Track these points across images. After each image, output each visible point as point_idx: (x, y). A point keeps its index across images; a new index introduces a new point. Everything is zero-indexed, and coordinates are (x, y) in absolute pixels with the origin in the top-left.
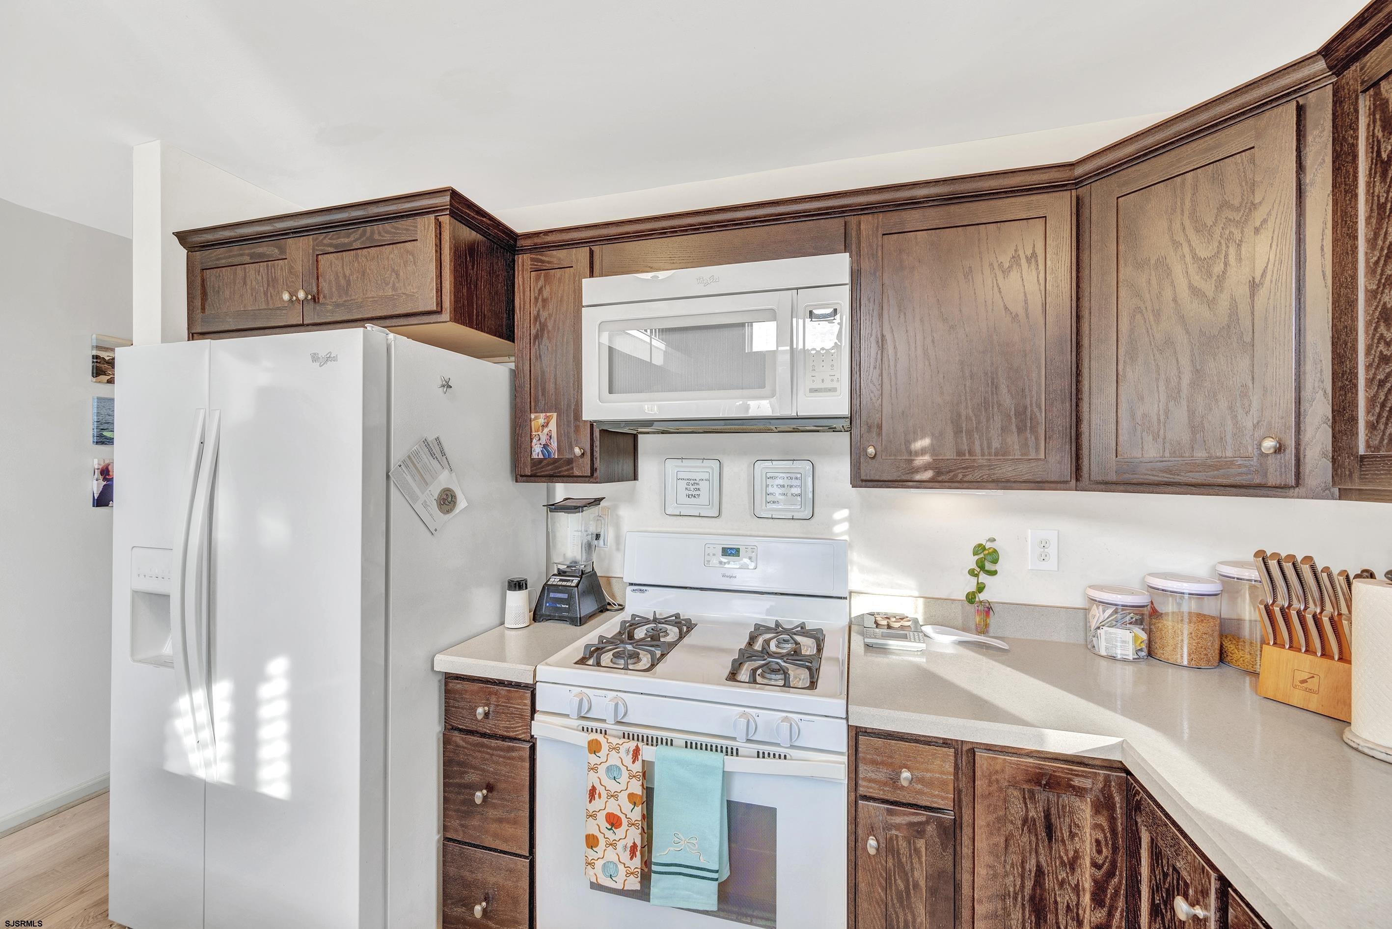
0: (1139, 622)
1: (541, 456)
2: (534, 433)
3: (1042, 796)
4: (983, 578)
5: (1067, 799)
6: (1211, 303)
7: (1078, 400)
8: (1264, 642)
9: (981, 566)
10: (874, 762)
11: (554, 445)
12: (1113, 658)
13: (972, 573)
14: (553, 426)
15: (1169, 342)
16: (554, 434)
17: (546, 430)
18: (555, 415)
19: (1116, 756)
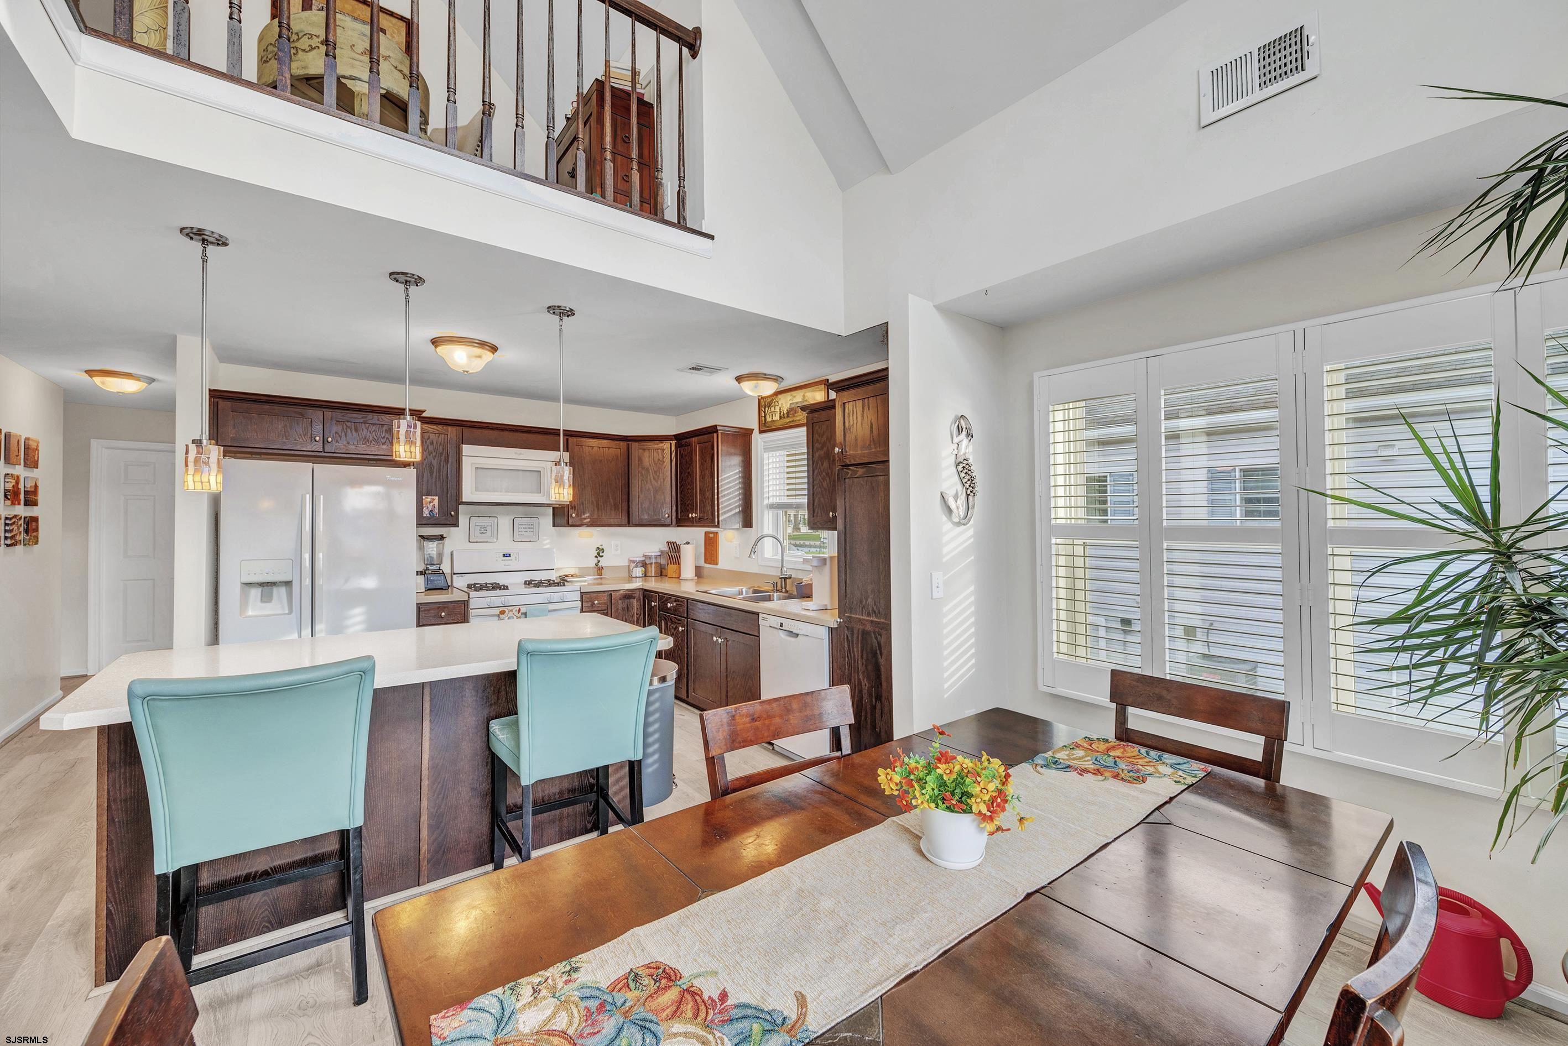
0: (643, 566)
1: (428, 515)
2: (424, 505)
3: (627, 601)
4: (599, 558)
5: (631, 600)
6: (657, 482)
7: (629, 502)
8: (668, 564)
9: (598, 554)
10: (587, 601)
11: (436, 510)
12: (637, 577)
13: (596, 557)
14: (436, 502)
15: (649, 489)
16: (437, 506)
17: (432, 504)
18: (437, 498)
19: (641, 587)
